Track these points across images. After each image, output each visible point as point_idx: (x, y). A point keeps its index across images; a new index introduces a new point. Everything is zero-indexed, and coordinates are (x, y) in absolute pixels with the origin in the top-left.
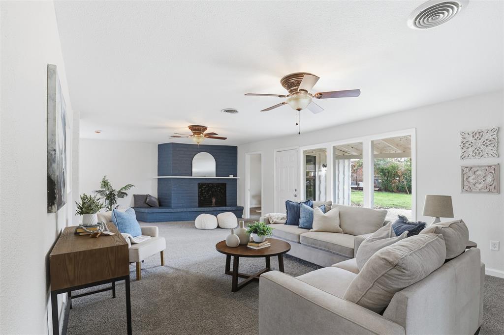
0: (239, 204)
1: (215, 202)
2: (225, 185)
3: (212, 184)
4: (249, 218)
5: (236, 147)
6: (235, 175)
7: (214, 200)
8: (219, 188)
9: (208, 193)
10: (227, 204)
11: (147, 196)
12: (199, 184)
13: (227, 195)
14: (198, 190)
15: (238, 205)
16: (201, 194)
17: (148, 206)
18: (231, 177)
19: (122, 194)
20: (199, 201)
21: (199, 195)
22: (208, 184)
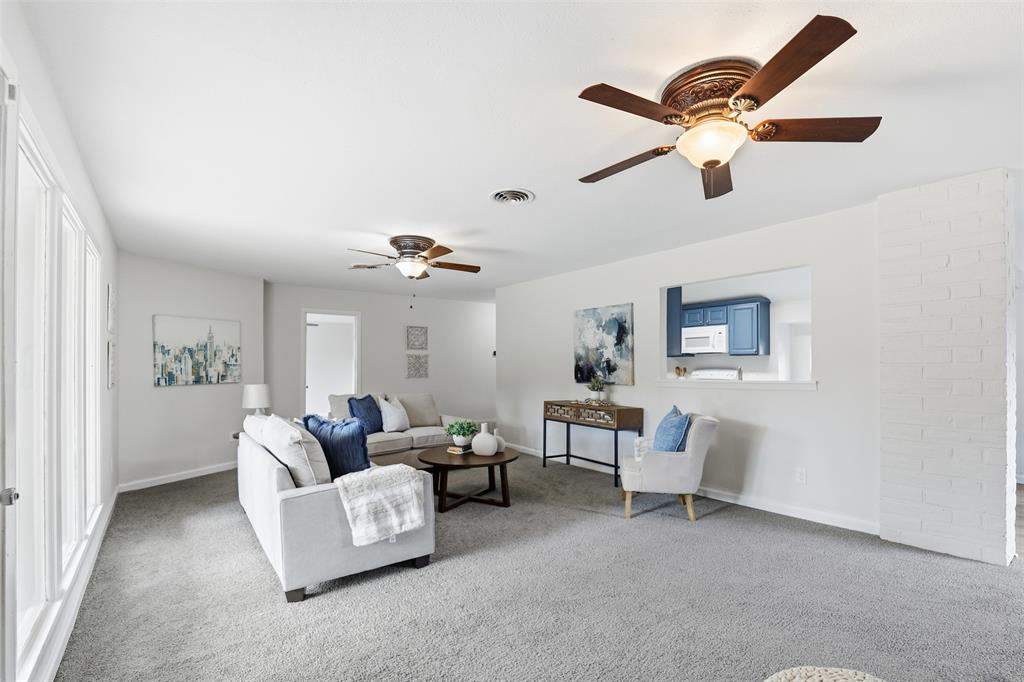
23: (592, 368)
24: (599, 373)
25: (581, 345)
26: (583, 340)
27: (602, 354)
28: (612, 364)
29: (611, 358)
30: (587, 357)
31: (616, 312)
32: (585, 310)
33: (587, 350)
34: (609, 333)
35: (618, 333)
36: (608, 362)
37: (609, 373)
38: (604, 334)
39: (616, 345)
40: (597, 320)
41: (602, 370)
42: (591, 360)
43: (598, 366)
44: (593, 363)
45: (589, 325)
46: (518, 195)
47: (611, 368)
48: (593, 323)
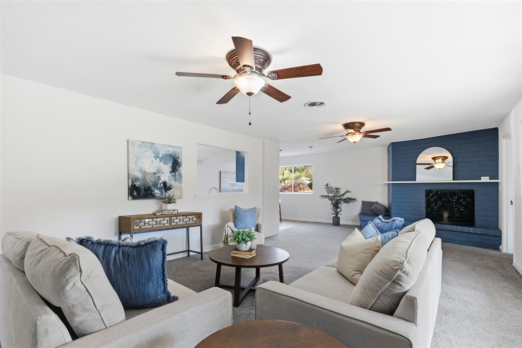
1: (448, 218)
3: (442, 191)
5: (495, 130)
6: (495, 175)
7: (446, 215)
8: (456, 198)
9: (436, 204)
10: (477, 222)
11: (374, 203)
12: (426, 191)
15: (500, 227)
16: (428, 204)
18: (485, 179)
19: (348, 200)
22: (437, 192)
23: (150, 187)
24: (156, 191)
25: (138, 169)
26: (139, 164)
27: (159, 177)
28: (168, 185)
29: (167, 180)
30: (144, 179)
31: (171, 150)
32: (142, 142)
33: (145, 173)
34: (165, 163)
35: (173, 165)
36: (165, 183)
37: (166, 191)
38: (161, 164)
39: (171, 172)
40: (154, 153)
41: (160, 189)
42: (148, 181)
43: (155, 185)
44: (151, 184)
45: (146, 154)
46: (313, 104)
47: (166, 187)
48: (150, 154)
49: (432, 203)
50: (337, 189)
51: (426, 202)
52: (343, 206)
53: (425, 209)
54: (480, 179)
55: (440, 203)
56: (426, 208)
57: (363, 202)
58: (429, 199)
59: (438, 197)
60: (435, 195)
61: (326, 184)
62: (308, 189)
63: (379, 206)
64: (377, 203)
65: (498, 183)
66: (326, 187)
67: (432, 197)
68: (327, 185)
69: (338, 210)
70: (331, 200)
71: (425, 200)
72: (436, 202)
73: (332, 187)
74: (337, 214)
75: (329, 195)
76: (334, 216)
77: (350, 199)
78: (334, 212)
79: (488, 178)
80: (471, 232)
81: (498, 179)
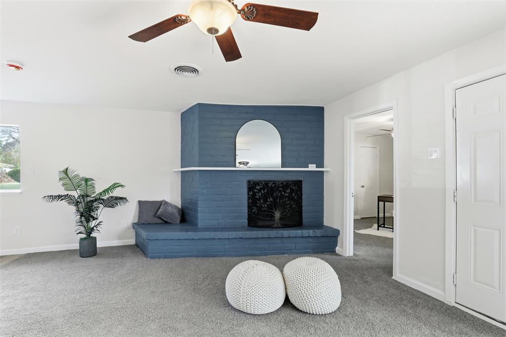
0: (329, 221)
1: (281, 219)
2: (299, 184)
3: (274, 182)
4: (352, 254)
5: (321, 109)
6: (320, 164)
7: (277, 215)
8: (288, 191)
9: (265, 201)
10: (305, 221)
11: (160, 204)
12: (249, 182)
13: (304, 203)
14: (249, 194)
15: (325, 224)
16: (253, 201)
17: (161, 221)
18: (312, 167)
19: (114, 202)
20: (249, 215)
21: (248, 203)
22: (266, 183)
49: (259, 199)
50: (87, 180)
51: (249, 198)
52: (103, 213)
53: (246, 208)
54: (308, 167)
55: (271, 199)
56: (249, 207)
57: (141, 203)
58: (254, 194)
59: (268, 190)
60: (263, 189)
61: (63, 169)
62: (9, 181)
63: (170, 208)
64: (166, 203)
65: (322, 172)
66: (64, 175)
67: (260, 190)
68: (66, 171)
69: (93, 224)
70: (77, 203)
71: (246, 196)
72: (265, 198)
73: (77, 176)
74: (90, 231)
75: (70, 193)
76: (84, 236)
77: (117, 198)
78: (82, 229)
79: (315, 165)
80: (311, 235)
81: (323, 167)
